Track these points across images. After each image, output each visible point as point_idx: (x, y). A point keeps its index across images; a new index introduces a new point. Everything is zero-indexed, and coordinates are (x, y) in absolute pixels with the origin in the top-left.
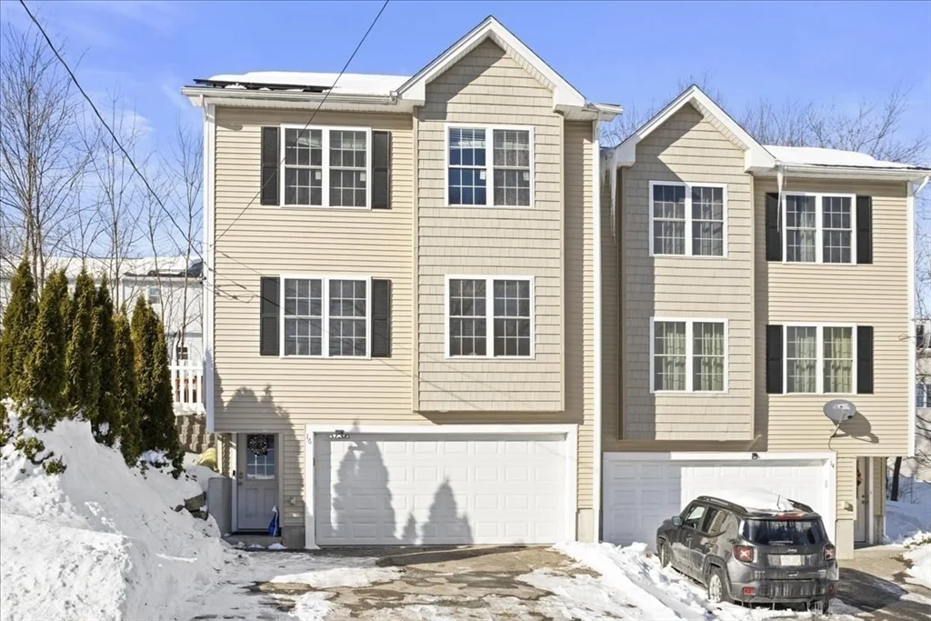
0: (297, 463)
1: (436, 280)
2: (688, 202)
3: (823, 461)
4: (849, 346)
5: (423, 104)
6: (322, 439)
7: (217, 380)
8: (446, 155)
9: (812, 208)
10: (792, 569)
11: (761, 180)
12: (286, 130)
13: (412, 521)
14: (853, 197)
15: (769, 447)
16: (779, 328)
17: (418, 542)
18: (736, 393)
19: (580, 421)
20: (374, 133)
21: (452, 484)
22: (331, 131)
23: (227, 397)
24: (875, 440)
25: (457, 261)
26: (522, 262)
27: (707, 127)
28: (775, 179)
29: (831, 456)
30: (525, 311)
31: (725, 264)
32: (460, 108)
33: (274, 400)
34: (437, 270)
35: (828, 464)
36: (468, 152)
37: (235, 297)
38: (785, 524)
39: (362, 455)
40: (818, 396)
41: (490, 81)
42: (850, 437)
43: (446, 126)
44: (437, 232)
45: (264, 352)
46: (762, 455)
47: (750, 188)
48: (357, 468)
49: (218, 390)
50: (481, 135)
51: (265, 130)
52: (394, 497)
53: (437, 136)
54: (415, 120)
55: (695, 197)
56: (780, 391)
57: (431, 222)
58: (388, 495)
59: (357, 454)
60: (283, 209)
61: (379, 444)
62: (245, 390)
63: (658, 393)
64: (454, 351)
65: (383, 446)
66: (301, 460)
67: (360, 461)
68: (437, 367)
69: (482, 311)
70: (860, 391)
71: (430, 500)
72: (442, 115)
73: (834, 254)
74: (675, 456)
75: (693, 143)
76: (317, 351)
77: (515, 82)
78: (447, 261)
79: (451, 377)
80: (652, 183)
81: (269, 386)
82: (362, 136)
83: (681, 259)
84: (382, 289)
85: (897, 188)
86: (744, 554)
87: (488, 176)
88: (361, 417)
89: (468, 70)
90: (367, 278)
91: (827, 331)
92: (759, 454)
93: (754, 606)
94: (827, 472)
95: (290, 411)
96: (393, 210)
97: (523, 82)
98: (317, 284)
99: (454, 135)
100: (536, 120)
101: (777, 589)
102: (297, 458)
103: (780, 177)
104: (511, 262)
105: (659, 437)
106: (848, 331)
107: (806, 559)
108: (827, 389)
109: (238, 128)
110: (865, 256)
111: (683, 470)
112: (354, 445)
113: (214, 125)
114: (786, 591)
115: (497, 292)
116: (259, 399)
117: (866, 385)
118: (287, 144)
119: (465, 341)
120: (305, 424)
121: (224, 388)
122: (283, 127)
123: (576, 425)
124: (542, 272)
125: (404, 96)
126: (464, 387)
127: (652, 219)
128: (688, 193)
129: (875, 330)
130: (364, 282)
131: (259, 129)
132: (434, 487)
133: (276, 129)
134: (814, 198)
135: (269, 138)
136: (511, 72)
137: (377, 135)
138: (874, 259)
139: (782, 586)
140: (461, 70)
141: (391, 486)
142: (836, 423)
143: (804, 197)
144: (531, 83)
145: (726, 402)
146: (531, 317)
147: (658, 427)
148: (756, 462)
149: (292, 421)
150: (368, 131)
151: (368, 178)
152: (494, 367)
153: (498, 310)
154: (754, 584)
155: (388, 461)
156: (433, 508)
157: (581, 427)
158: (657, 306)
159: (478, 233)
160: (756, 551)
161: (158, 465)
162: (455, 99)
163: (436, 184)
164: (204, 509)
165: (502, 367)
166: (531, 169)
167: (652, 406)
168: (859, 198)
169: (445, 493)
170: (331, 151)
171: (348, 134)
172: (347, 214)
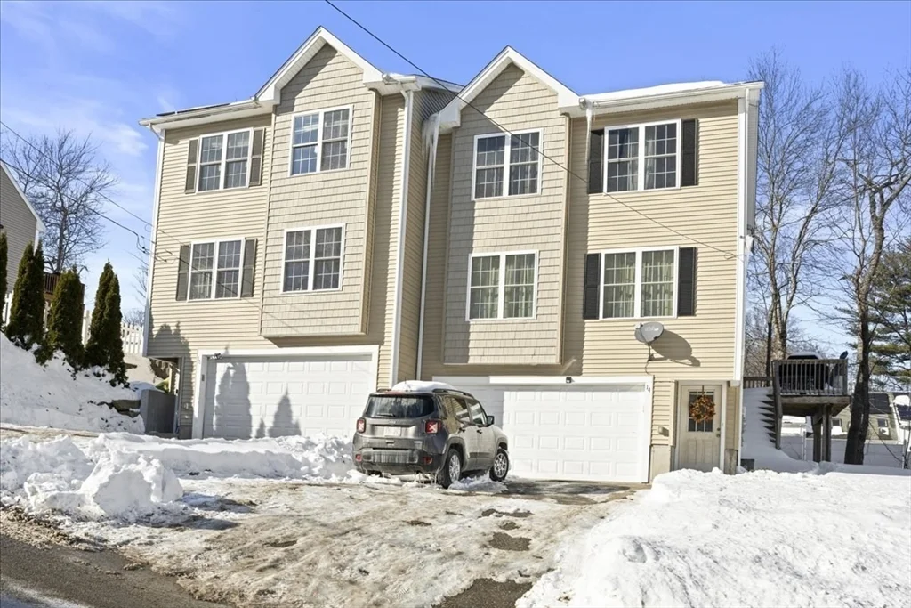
0: (191, 379)
1: (279, 234)
2: (507, 149)
3: (641, 386)
4: (670, 270)
5: (278, 102)
6: (211, 362)
7: (151, 319)
8: (291, 139)
9: (634, 140)
11: (583, 120)
12: (203, 139)
13: (262, 425)
14: (678, 123)
15: (584, 371)
16: (597, 256)
18: (544, 319)
19: (381, 342)
20: (255, 132)
21: (290, 397)
22: (229, 135)
23: (155, 331)
24: (696, 363)
25: (293, 218)
26: (338, 213)
27: (528, 81)
30: (338, 253)
32: (303, 101)
33: (181, 332)
34: (279, 227)
35: (644, 388)
36: (306, 134)
37: (165, 261)
39: (235, 374)
40: (635, 320)
41: (325, 76)
42: (668, 361)
43: (291, 117)
44: (282, 197)
45: (178, 298)
46: (577, 380)
47: (564, 129)
48: (231, 383)
49: (151, 327)
50: (315, 119)
51: (191, 142)
52: (252, 406)
53: (287, 125)
54: (273, 115)
55: (514, 143)
56: (595, 316)
57: (278, 190)
58: (248, 405)
59: (232, 372)
60: (198, 195)
61: (246, 365)
62: (165, 326)
63: (472, 321)
64: (286, 288)
65: (248, 366)
66: (193, 376)
67: (234, 377)
68: (275, 301)
69: (307, 255)
70: (680, 314)
71: (274, 409)
72: (291, 109)
73: (659, 182)
74: (494, 380)
75: (514, 97)
76: (208, 295)
77: (343, 73)
78: (287, 218)
79: (283, 308)
80: (476, 138)
81: (179, 322)
82: (247, 135)
83: (499, 200)
84: (251, 245)
87: (318, 149)
88: (231, 343)
89: (311, 71)
90: (242, 239)
91: (647, 255)
92: (573, 378)
95: (189, 340)
96: (262, 186)
97: (349, 72)
98: (212, 246)
99: (298, 122)
100: (355, 99)
102: (191, 375)
103: (589, 113)
104: (330, 214)
105: (471, 361)
106: (669, 254)
108: (645, 312)
109: (177, 143)
110: (690, 178)
111: (507, 394)
112: (231, 365)
113: (163, 143)
115: (319, 239)
116: (173, 332)
117: (687, 306)
118: (203, 148)
119: (296, 279)
120: (198, 350)
121: (155, 325)
123: (378, 346)
124: (352, 219)
125: (260, 99)
126: (292, 315)
127: (475, 168)
128: (508, 141)
129: (699, 250)
130: (240, 242)
131: (189, 142)
132: (277, 399)
134: (637, 129)
135: (193, 147)
136: (340, 66)
138: (700, 180)
140: (306, 72)
141: (251, 397)
143: (627, 130)
144: (353, 71)
145: (534, 327)
146: (341, 257)
147: (471, 352)
148: (569, 387)
149: (190, 348)
150: (251, 130)
151: (248, 165)
152: (312, 299)
153: (317, 254)
156: (277, 416)
157: (382, 347)
158: (476, 243)
159: (309, 194)
161: (98, 375)
162: (301, 94)
163: (283, 161)
164: (136, 410)
165: (318, 299)
166: (349, 138)
167: (468, 333)
168: (685, 123)
169: (285, 404)
170: (229, 150)
171: (239, 135)
172: (233, 193)
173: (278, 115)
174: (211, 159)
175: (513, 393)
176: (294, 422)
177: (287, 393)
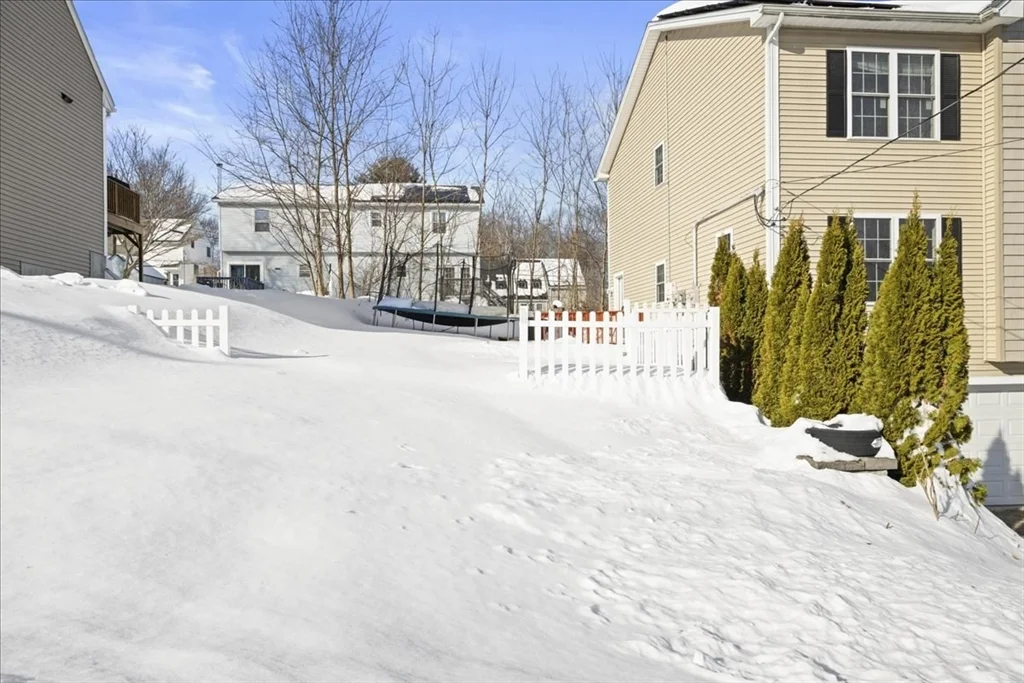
1: (1020, 218)
12: (853, 53)
20: (943, 56)
22: (899, 55)
51: (829, 53)
54: (995, 41)
60: (850, 141)
82: (929, 59)
84: (953, 227)
90: (937, 217)
96: (962, 141)
98: (886, 223)
109: (800, 52)
113: (777, 48)
118: (854, 69)
122: (850, 50)
125: (1002, 12)
130: (933, 221)
131: (824, 53)
133: (842, 52)
135: (835, 62)
137: (946, 59)
150: (937, 54)
151: (936, 106)
170: (900, 78)
171: (915, 58)
172: (915, 147)
173: (1006, 42)
174: (871, 87)
176: (1012, 473)
177: (1000, 434)
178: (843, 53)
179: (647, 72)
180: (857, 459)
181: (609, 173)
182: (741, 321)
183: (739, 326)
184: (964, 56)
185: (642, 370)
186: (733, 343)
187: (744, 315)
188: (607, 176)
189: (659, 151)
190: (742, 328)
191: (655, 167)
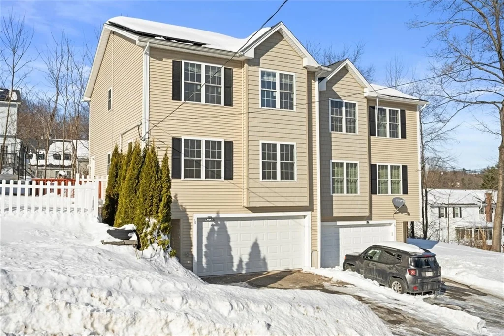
0: (190, 234)
1: (256, 143)
2: (344, 109)
3: (390, 224)
4: (399, 174)
5: (252, 58)
6: (200, 221)
8: (260, 83)
9: (385, 114)
10: (430, 278)
11: (370, 100)
12: (185, 63)
13: (241, 261)
14: (399, 110)
15: (373, 218)
16: (375, 165)
17: (244, 272)
18: (363, 195)
19: (312, 210)
21: (259, 242)
22: (206, 66)
24: (409, 214)
25: (264, 134)
26: (292, 136)
27: (351, 76)
28: (375, 101)
29: (394, 222)
30: (293, 159)
31: (356, 137)
32: (265, 62)
33: (179, 202)
34: (256, 138)
35: (393, 225)
36: (269, 82)
37: (160, 148)
38: (426, 259)
39: (218, 229)
40: (389, 196)
41: (278, 50)
42: (400, 213)
43: (260, 70)
44: (256, 120)
45: (173, 177)
46: (370, 222)
47: (365, 104)
48: (216, 235)
50: (274, 75)
51: (173, 61)
52: (233, 249)
53: (256, 74)
54: (246, 65)
55: (346, 107)
56: (376, 193)
57: (254, 115)
58: (230, 249)
59: (216, 228)
60: (183, 103)
61: (226, 223)
63: (333, 194)
64: (264, 178)
65: (228, 224)
66: (191, 233)
67: (217, 231)
68: (257, 185)
69: (275, 158)
70: (403, 193)
71: (249, 250)
72: (258, 65)
73: (393, 135)
74: (339, 223)
75: (346, 83)
76: (199, 176)
78: (261, 134)
79: (263, 190)
80: (330, 100)
81: (176, 194)
82: (219, 69)
83: (341, 134)
84: (229, 145)
85: (413, 107)
86: (413, 272)
87: (277, 95)
88: (221, 210)
89: (269, 44)
90: (222, 140)
91: (392, 167)
93: (416, 294)
94: (392, 229)
95: (187, 207)
96: (234, 107)
98: (199, 142)
99: (263, 73)
100: (296, 70)
101: (426, 287)
102: (189, 232)
103: (377, 100)
104: (287, 136)
105: (335, 215)
106: (398, 167)
107: (434, 273)
108: (392, 192)
109: (161, 60)
110: (404, 136)
112: (214, 224)
113: (149, 57)
114: (429, 287)
115: (282, 150)
117: (405, 192)
118: (185, 70)
119: (268, 173)
120: (193, 214)
122: (183, 61)
123: (310, 212)
124: (299, 141)
125: (245, 54)
126: (268, 195)
127: (330, 116)
128: (344, 105)
129: (408, 167)
130: (221, 142)
131: (171, 61)
132: (250, 244)
134: (386, 109)
135: (176, 66)
137: (226, 70)
138: (407, 137)
139: (428, 285)
141: (232, 244)
142: (396, 207)
143: (383, 109)
145: (360, 199)
146: (295, 162)
147: (334, 211)
148: (368, 225)
149: (187, 213)
150: (222, 67)
151: (222, 90)
152: (280, 185)
153: (282, 158)
154: (417, 285)
155: (230, 232)
156: (250, 254)
157: (313, 213)
158: (333, 155)
159: (273, 121)
160: (418, 271)
162: (264, 57)
163: (256, 97)
165: (284, 185)
166: (294, 92)
167: (332, 201)
168: (401, 110)
169: (255, 247)
170: (206, 76)
171: (213, 68)
172: (213, 108)
173: (250, 66)
174: (193, 79)
175: (342, 229)
178: (180, 62)
179: (106, 47)
180: (122, 240)
181: (90, 98)
182: (115, 186)
183: (114, 188)
184: (234, 70)
185: (73, 210)
186: (112, 196)
187: (117, 183)
188: (89, 99)
189: (110, 91)
190: (116, 189)
191: (108, 100)
